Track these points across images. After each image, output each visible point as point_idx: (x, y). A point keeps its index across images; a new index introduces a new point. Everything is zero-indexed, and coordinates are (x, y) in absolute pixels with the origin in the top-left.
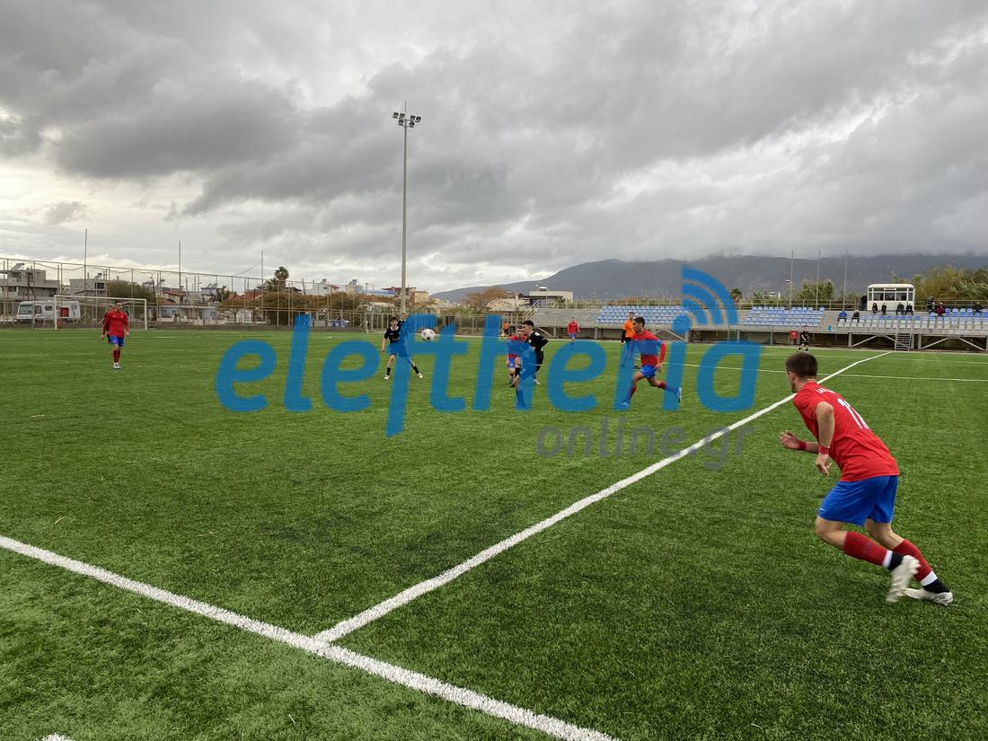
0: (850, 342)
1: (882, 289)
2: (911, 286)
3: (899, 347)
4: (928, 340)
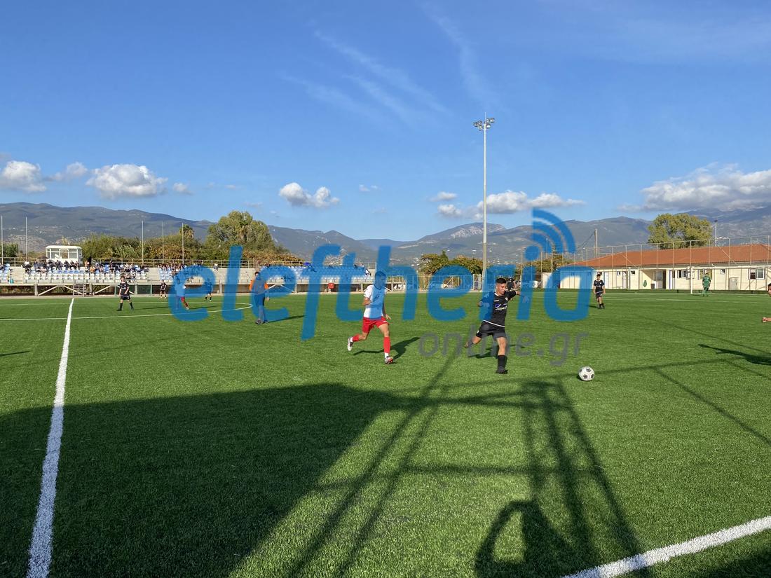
0: (36, 292)
1: (58, 250)
2: (79, 247)
3: (76, 294)
4: (96, 288)
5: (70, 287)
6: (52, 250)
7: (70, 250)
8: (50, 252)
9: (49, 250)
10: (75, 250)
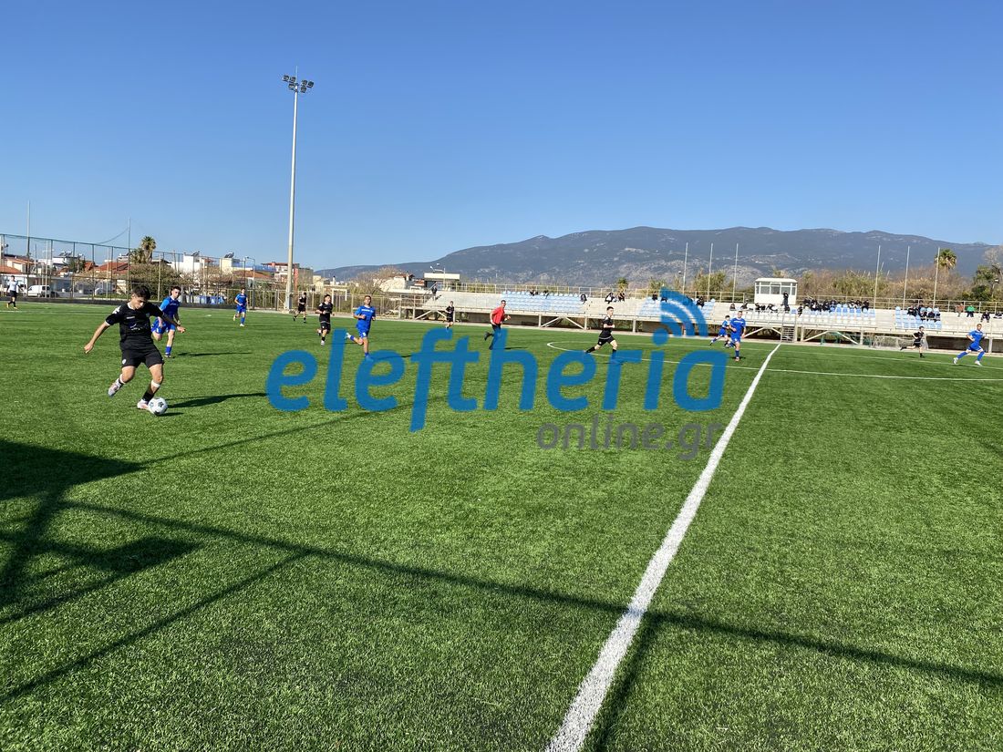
1: (769, 283)
2: (795, 281)
3: (784, 339)
4: (809, 333)
5: (779, 329)
6: (763, 283)
7: (784, 284)
8: (760, 285)
9: (758, 283)
10: (789, 284)
